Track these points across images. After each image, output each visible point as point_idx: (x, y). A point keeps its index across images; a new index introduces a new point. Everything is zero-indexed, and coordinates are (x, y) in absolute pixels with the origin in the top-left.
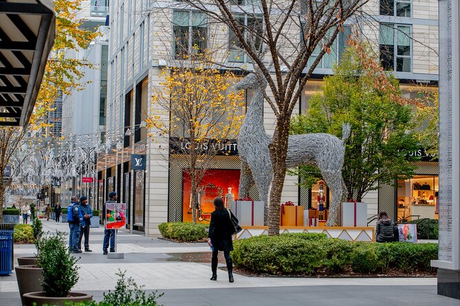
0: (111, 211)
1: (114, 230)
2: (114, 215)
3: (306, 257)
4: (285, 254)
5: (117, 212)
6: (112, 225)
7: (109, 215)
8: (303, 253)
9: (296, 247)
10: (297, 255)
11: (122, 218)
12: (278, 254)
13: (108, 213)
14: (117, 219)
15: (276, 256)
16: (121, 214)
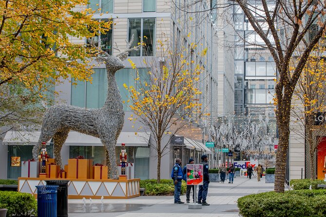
0: (191, 171)
1: (193, 186)
2: (194, 174)
3: (292, 212)
4: (271, 209)
5: (195, 171)
6: (192, 181)
7: (189, 174)
8: (288, 208)
9: (281, 203)
10: (282, 210)
11: (200, 176)
12: (264, 209)
13: (188, 172)
14: (196, 177)
15: (263, 210)
16: (199, 173)
